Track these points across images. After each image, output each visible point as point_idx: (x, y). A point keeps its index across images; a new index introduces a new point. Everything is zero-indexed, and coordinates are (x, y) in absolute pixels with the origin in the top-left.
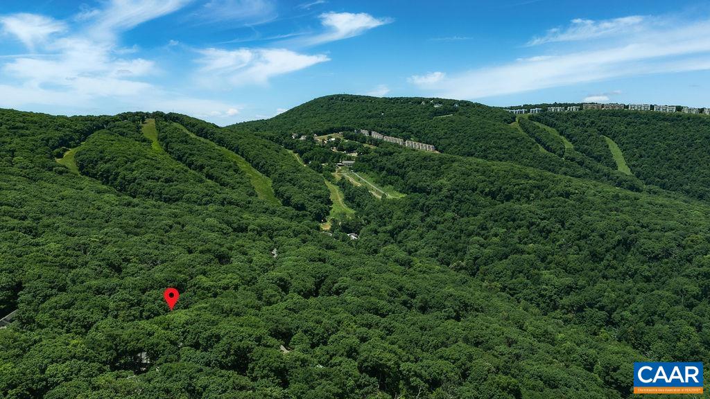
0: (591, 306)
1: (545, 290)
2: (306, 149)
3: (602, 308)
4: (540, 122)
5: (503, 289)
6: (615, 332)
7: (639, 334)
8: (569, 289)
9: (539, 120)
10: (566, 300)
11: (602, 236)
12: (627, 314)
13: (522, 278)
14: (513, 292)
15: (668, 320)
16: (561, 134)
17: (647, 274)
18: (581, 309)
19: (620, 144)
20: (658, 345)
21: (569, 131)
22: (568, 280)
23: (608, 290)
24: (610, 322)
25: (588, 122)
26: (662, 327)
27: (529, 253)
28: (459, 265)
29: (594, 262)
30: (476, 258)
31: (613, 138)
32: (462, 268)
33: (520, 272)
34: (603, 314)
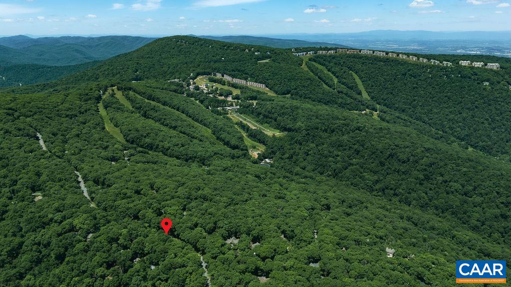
0: (387, 188)
1: (368, 183)
2: (204, 99)
3: (391, 189)
4: (315, 62)
5: (352, 184)
6: (398, 199)
7: (406, 198)
8: (377, 182)
9: (315, 61)
10: (377, 187)
11: (381, 152)
12: (400, 190)
13: (358, 178)
14: (355, 185)
15: (415, 191)
16: (329, 71)
17: (404, 170)
18: (383, 190)
19: (361, 78)
20: (414, 202)
21: (333, 69)
22: (376, 178)
23: (391, 180)
24: (396, 195)
25: (342, 62)
26: (414, 195)
27: (356, 165)
28: (328, 174)
29: (382, 166)
30: (335, 170)
31: (356, 73)
32: (330, 175)
33: (356, 175)
34: (392, 192)
